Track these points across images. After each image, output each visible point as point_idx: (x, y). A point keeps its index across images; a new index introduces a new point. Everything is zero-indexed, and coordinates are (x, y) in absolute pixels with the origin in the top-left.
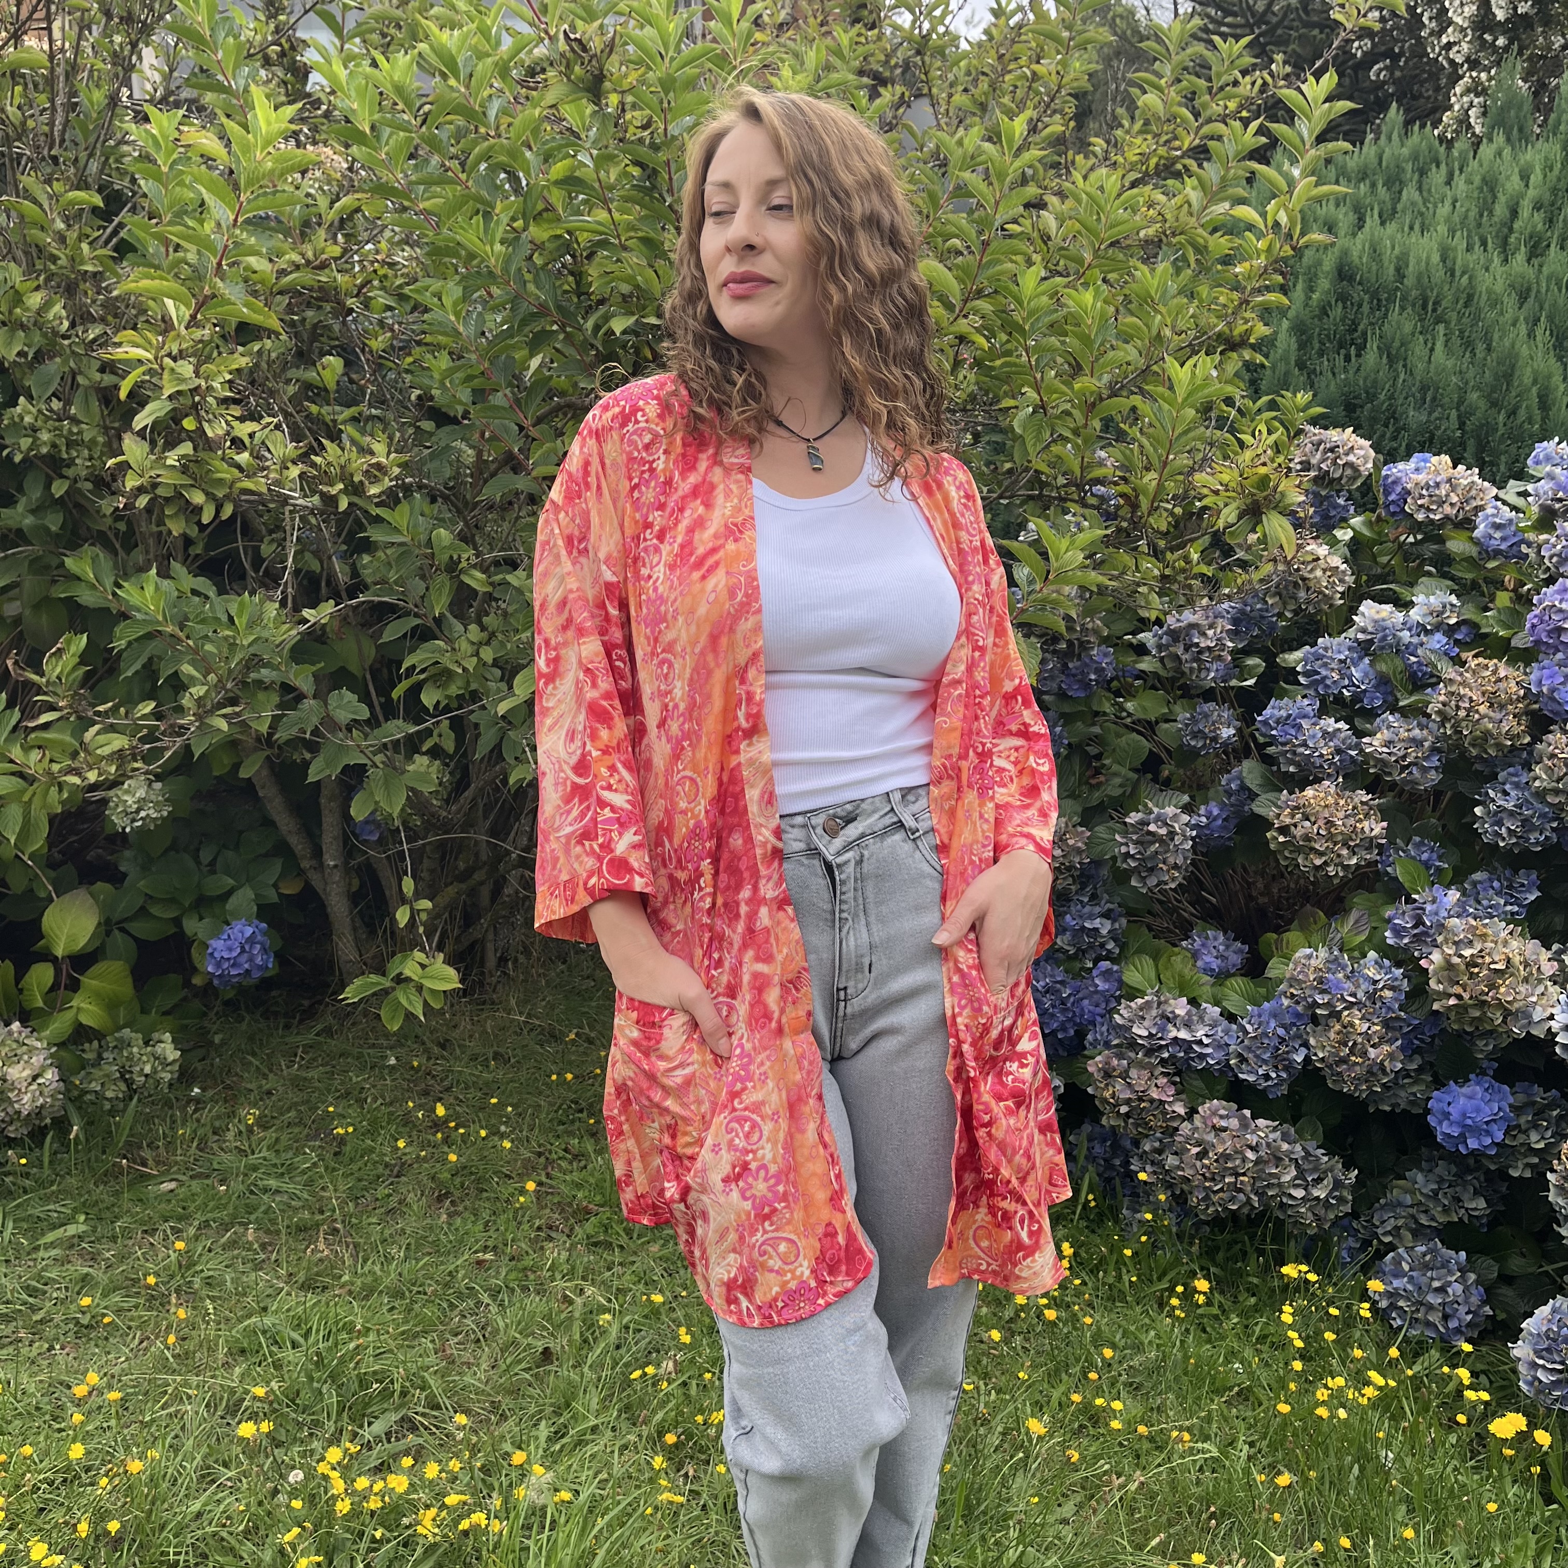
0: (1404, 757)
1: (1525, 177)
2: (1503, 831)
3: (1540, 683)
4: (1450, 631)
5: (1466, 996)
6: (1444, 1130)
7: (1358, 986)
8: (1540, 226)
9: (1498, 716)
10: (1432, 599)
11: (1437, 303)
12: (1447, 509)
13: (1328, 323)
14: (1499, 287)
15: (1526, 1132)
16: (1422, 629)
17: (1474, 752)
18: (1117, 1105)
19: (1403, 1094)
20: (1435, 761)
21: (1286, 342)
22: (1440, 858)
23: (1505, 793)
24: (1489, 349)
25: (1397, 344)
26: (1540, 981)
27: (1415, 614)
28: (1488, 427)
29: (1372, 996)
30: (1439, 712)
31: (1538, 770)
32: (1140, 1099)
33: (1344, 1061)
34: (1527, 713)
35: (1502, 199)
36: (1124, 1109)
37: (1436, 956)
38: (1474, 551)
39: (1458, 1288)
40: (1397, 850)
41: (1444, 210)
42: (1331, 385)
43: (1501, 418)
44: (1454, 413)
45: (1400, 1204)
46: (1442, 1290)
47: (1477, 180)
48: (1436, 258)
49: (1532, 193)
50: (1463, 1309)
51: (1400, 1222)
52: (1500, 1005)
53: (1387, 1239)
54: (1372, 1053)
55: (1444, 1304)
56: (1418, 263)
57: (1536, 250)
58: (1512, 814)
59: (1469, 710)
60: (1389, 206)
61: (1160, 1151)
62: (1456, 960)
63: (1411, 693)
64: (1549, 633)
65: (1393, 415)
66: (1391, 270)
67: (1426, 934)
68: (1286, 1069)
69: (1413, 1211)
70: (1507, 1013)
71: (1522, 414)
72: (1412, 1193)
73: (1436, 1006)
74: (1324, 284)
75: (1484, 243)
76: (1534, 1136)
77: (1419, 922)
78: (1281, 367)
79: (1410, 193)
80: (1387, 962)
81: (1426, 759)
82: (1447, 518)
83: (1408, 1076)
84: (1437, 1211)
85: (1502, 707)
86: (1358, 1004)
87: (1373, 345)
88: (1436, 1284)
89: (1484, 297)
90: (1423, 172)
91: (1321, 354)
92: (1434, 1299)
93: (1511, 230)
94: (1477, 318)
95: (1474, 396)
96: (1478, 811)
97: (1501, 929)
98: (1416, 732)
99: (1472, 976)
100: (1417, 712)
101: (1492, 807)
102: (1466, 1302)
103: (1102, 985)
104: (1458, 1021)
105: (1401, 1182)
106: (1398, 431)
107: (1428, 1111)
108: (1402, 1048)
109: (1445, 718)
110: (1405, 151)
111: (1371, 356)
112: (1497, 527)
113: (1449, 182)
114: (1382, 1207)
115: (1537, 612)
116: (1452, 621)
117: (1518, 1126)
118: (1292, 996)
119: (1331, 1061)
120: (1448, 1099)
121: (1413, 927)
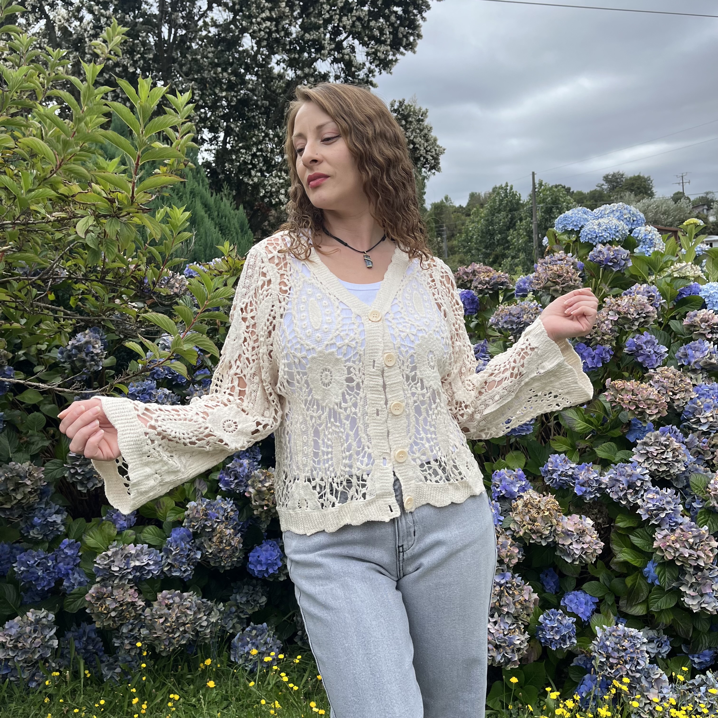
6: (258, 569)
18: (109, 613)
29: (226, 517)
32: (121, 605)
36: (113, 614)
37: (251, 490)
45: (231, 613)
54: (233, 543)
61: (131, 630)
68: (193, 564)
69: (237, 613)
72: (235, 605)
73: (256, 512)
77: (236, 477)
80: (228, 499)
84: (249, 609)
103: (69, 552)
104: (266, 517)
107: (249, 563)
118: (194, 526)
119: (216, 552)
120: (257, 554)
121: (234, 480)
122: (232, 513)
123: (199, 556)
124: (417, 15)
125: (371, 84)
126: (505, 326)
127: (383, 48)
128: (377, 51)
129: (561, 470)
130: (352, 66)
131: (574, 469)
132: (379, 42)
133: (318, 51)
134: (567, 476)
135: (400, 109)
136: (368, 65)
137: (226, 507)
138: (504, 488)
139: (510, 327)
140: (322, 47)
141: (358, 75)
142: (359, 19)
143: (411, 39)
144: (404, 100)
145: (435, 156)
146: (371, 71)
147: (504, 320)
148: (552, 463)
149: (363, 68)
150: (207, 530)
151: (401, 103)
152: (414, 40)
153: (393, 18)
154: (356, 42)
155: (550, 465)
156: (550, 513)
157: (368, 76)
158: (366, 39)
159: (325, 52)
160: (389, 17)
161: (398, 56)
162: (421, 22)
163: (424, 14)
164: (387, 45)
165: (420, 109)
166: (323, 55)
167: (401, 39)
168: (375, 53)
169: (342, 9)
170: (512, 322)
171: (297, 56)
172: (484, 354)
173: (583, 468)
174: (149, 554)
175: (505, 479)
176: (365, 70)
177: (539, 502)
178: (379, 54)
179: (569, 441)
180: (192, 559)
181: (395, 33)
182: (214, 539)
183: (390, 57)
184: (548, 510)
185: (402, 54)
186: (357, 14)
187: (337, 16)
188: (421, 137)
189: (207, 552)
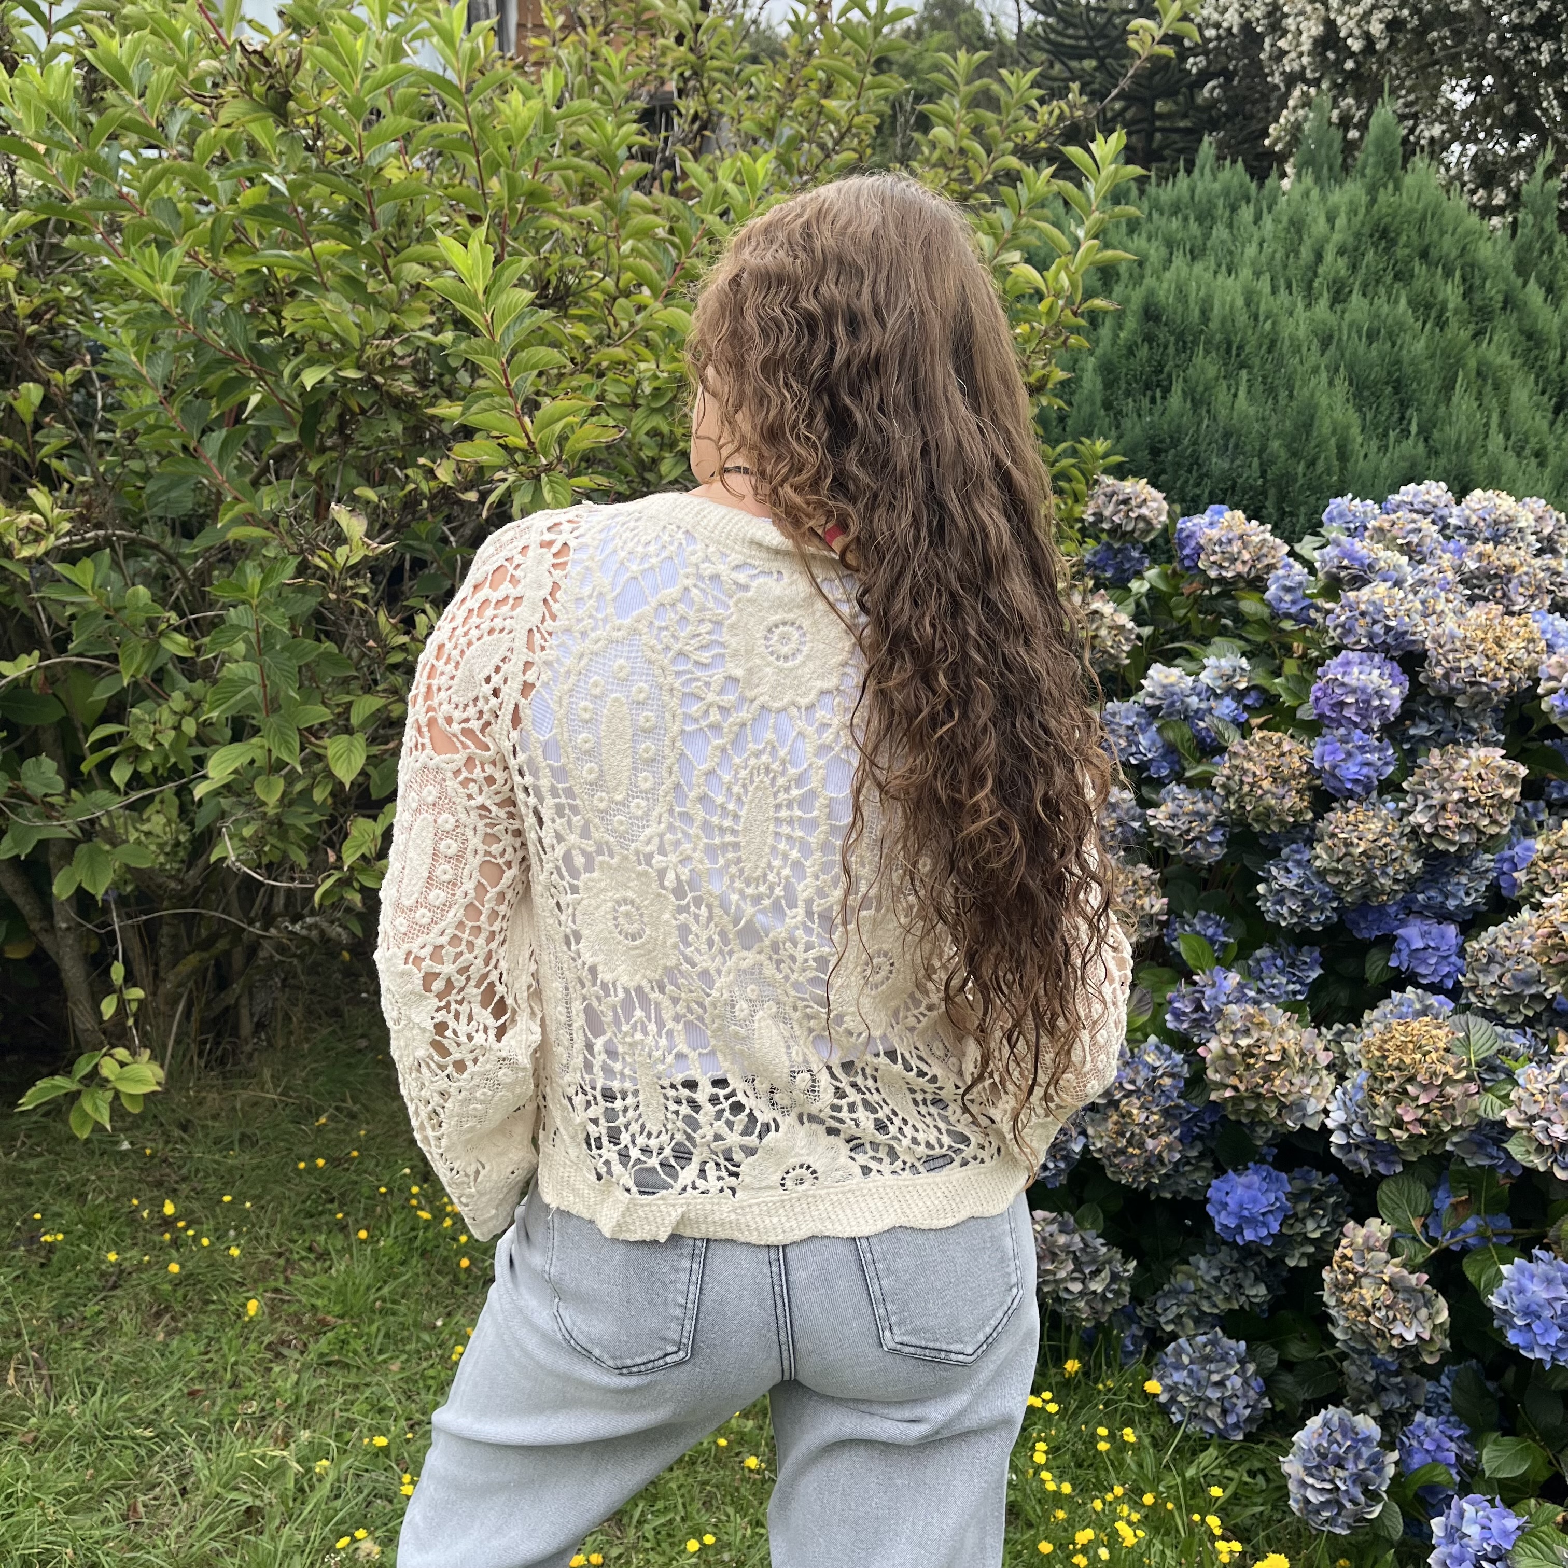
0: (1188, 831)
1: (1331, 219)
2: (1285, 911)
3: (1322, 760)
4: (1240, 696)
5: (1242, 1087)
6: (1222, 1220)
7: (1137, 1073)
8: (1343, 272)
9: (1281, 791)
10: (1223, 662)
11: (1240, 348)
12: (1240, 567)
13: (1134, 363)
14: (1302, 333)
15: (1303, 1221)
16: (1212, 693)
17: (1257, 827)
19: (1183, 1181)
20: (1218, 836)
21: (1091, 382)
22: (1225, 933)
23: (1288, 871)
24: (1291, 396)
25: (1200, 389)
26: (1316, 1071)
27: (1206, 677)
28: (1288, 478)
29: (1151, 1084)
30: (1223, 786)
31: (1319, 849)
33: (1123, 1152)
34: (1310, 788)
35: (1308, 242)
37: (1214, 1045)
38: (1265, 612)
39: (1237, 1381)
40: (1182, 925)
41: (1251, 251)
42: (1134, 428)
43: (1301, 469)
44: (1256, 462)
45: (1183, 1291)
46: (1220, 1384)
47: (1285, 220)
48: (1240, 302)
49: (1337, 237)
50: (1241, 1403)
51: (1183, 1309)
52: (1275, 1098)
53: (1169, 1328)
54: (1150, 1144)
55: (1221, 1399)
56: (1223, 305)
57: (1339, 296)
58: (1293, 893)
59: (1252, 785)
60: (1199, 242)
62: (1232, 1051)
63: (1199, 762)
64: (1333, 707)
65: (1196, 461)
66: (1197, 313)
67: (1205, 1019)
68: (1064, 1158)
69: (1195, 1298)
70: (1282, 1107)
71: (1321, 465)
72: (1195, 1278)
73: (1213, 1096)
74: (1131, 323)
75: (1289, 287)
76: (1310, 1225)
77: (1199, 1008)
78: (1087, 408)
79: (1220, 232)
80: (1166, 1048)
81: (1210, 833)
82: (1239, 575)
83: (1188, 1163)
84: (1219, 1299)
85: (1285, 782)
86: (1138, 1092)
87: (1177, 389)
88: (1216, 1378)
89: (1287, 343)
90: (1234, 209)
91: (1128, 394)
92: (1213, 1394)
93: (1316, 275)
94: (1280, 364)
95: (1275, 444)
96: (1261, 888)
97: (1281, 1017)
98: (1201, 806)
99: (1248, 1067)
100: (1202, 783)
101: (1275, 886)
102: (1245, 1396)
104: (1235, 1112)
105: (1185, 1268)
106: (1201, 477)
107: (1207, 1200)
108: (1180, 1139)
109: (1229, 793)
110: (1217, 186)
111: (1175, 400)
112: (1288, 590)
113: (1258, 219)
114: (1166, 1295)
115: (1321, 684)
116: (1242, 686)
117: (1295, 1215)
119: (1109, 1152)
120: (1226, 1188)
121: (1193, 1011)
122: (1167, 1081)
123: (1077, 1148)
137: (1157, 1063)
182: (1109, 1123)
189: (1094, 1144)
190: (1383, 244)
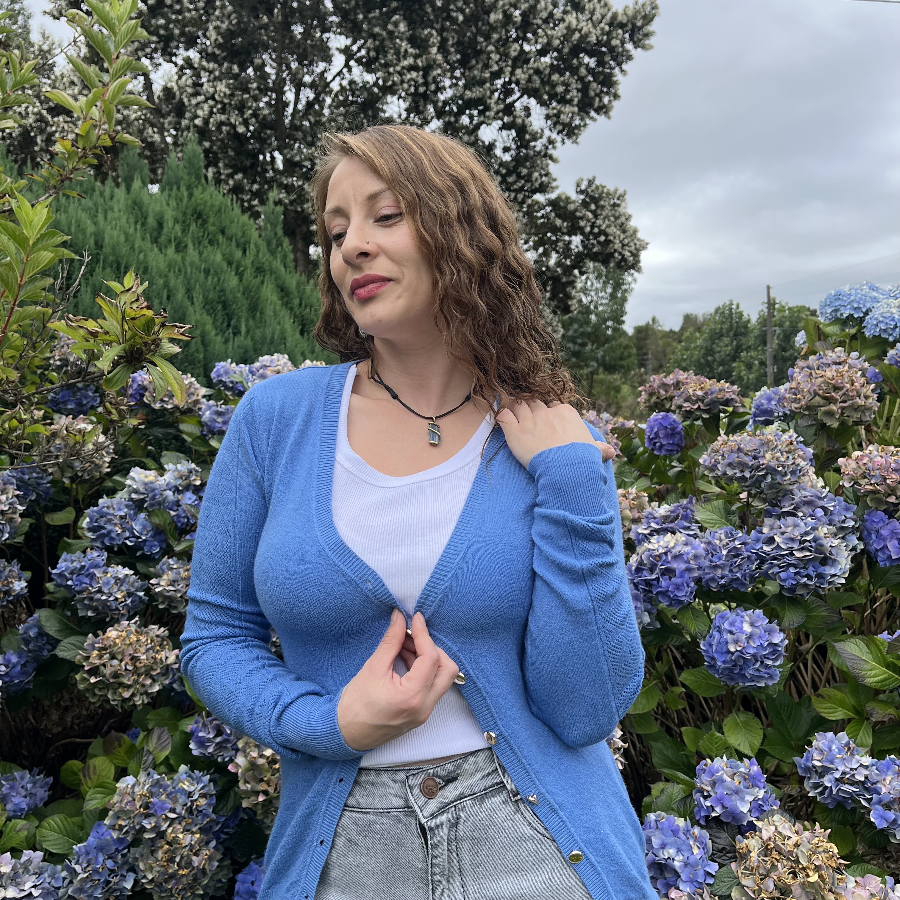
4: (197, 490)
7: (176, 801)
10: (179, 466)
12: (177, 401)
16: (177, 489)
27: (168, 477)
29: (190, 808)
33: (172, 876)
37: (240, 760)
54: (195, 861)
62: (259, 761)
63: (179, 540)
67: (227, 741)
73: (245, 804)
77: (220, 732)
80: (195, 773)
82: (177, 407)
86: (180, 819)
107: (233, 895)
108: (215, 846)
116: (198, 483)
118: (121, 827)
119: (160, 880)
120: (251, 878)
121: (216, 736)
122: (203, 802)
123: (129, 885)
124: (614, 68)
125: (551, 158)
126: (730, 472)
127: (568, 109)
128: (560, 112)
129: (841, 768)
130: (526, 132)
131: (867, 767)
132: (563, 101)
133: (481, 113)
134: (853, 783)
135: (589, 190)
136: (547, 133)
137: (192, 788)
138: (720, 801)
139: (738, 475)
140: (487, 108)
141: (535, 147)
142: (537, 72)
143: (606, 100)
144: (594, 179)
145: (635, 252)
146: (551, 142)
147: (726, 461)
148: (821, 751)
149: (541, 137)
150: (147, 836)
151: (591, 182)
152: (610, 101)
153: (583, 71)
154: (533, 102)
155: (816, 756)
156: (820, 876)
157: (547, 148)
158: (546, 97)
159: (491, 114)
160: (578, 68)
161: (588, 121)
162: (618, 76)
163: (624, 67)
164: (573, 106)
165: (616, 191)
166: (488, 117)
167: (593, 99)
168: (557, 116)
169: (515, 60)
170: (743, 466)
171: (452, 119)
172: (686, 524)
173: (888, 768)
174: (39, 874)
175: (722, 781)
176: (544, 140)
177: (797, 845)
178: (562, 116)
179: (850, 700)
180: (115, 890)
181: (584, 89)
182: (160, 854)
183: (577, 122)
184: (817, 868)
185: (592, 118)
186: (535, 66)
187: (509, 69)
188: (615, 227)
189: (145, 877)
190: (200, 221)
